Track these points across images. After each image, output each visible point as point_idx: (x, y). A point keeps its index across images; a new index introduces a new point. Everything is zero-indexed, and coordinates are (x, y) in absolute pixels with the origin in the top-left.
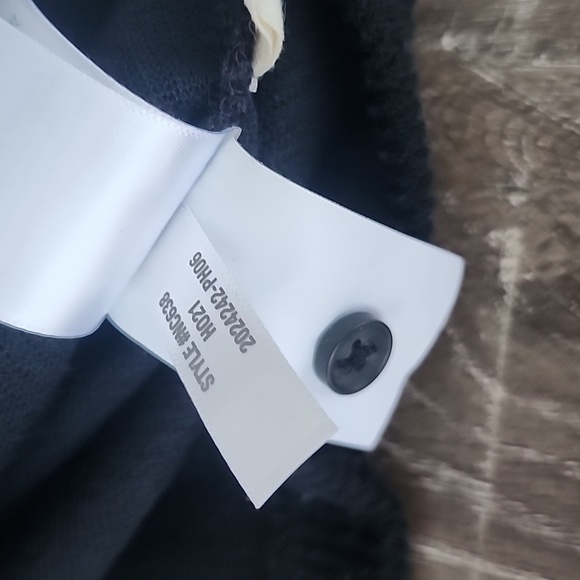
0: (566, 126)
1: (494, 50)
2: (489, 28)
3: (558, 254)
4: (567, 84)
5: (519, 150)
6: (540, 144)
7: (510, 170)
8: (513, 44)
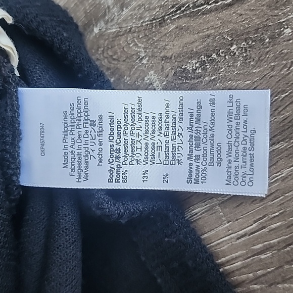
0: (144, 24)
1: (110, 20)
2: (105, 15)
3: (168, 68)
4: (136, 12)
5: (136, 45)
6: (140, 37)
7: (137, 53)
8: (114, 13)
